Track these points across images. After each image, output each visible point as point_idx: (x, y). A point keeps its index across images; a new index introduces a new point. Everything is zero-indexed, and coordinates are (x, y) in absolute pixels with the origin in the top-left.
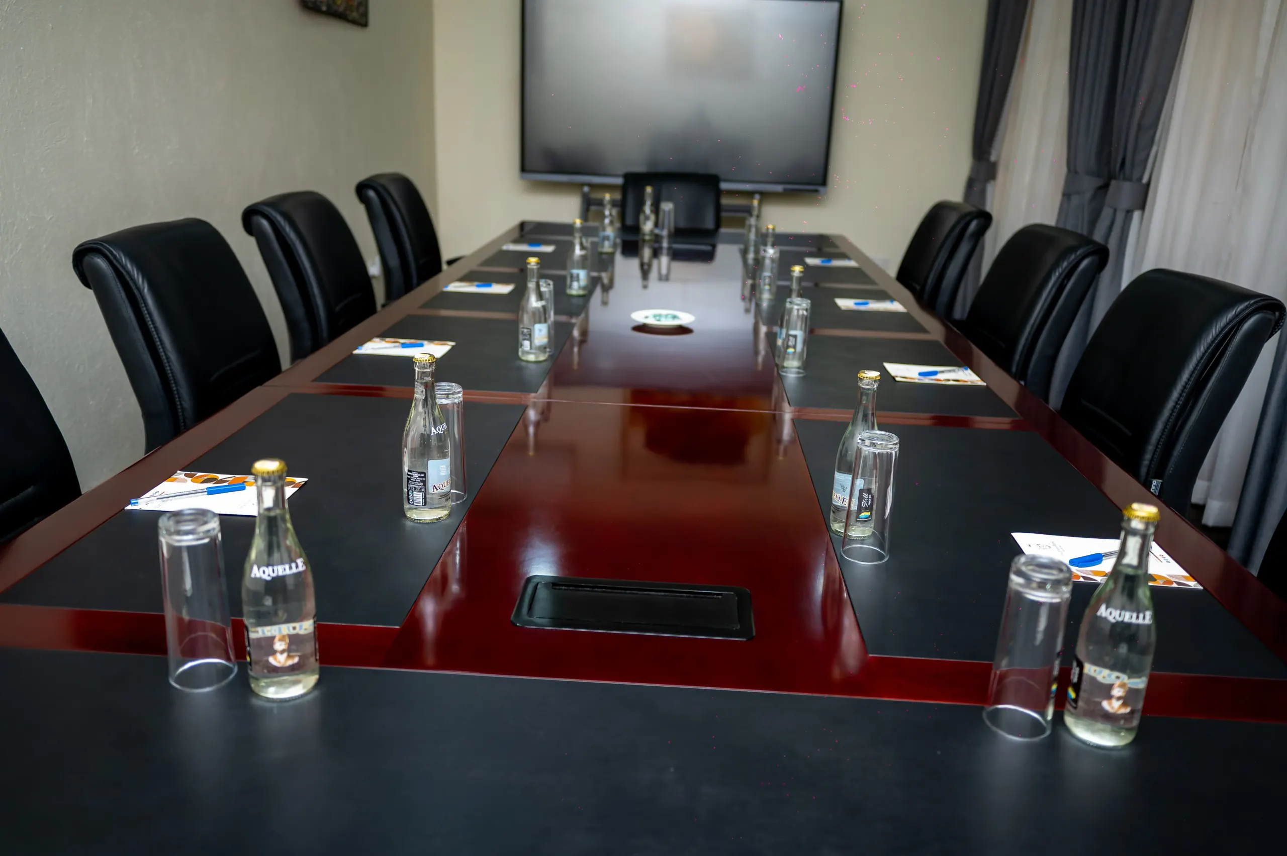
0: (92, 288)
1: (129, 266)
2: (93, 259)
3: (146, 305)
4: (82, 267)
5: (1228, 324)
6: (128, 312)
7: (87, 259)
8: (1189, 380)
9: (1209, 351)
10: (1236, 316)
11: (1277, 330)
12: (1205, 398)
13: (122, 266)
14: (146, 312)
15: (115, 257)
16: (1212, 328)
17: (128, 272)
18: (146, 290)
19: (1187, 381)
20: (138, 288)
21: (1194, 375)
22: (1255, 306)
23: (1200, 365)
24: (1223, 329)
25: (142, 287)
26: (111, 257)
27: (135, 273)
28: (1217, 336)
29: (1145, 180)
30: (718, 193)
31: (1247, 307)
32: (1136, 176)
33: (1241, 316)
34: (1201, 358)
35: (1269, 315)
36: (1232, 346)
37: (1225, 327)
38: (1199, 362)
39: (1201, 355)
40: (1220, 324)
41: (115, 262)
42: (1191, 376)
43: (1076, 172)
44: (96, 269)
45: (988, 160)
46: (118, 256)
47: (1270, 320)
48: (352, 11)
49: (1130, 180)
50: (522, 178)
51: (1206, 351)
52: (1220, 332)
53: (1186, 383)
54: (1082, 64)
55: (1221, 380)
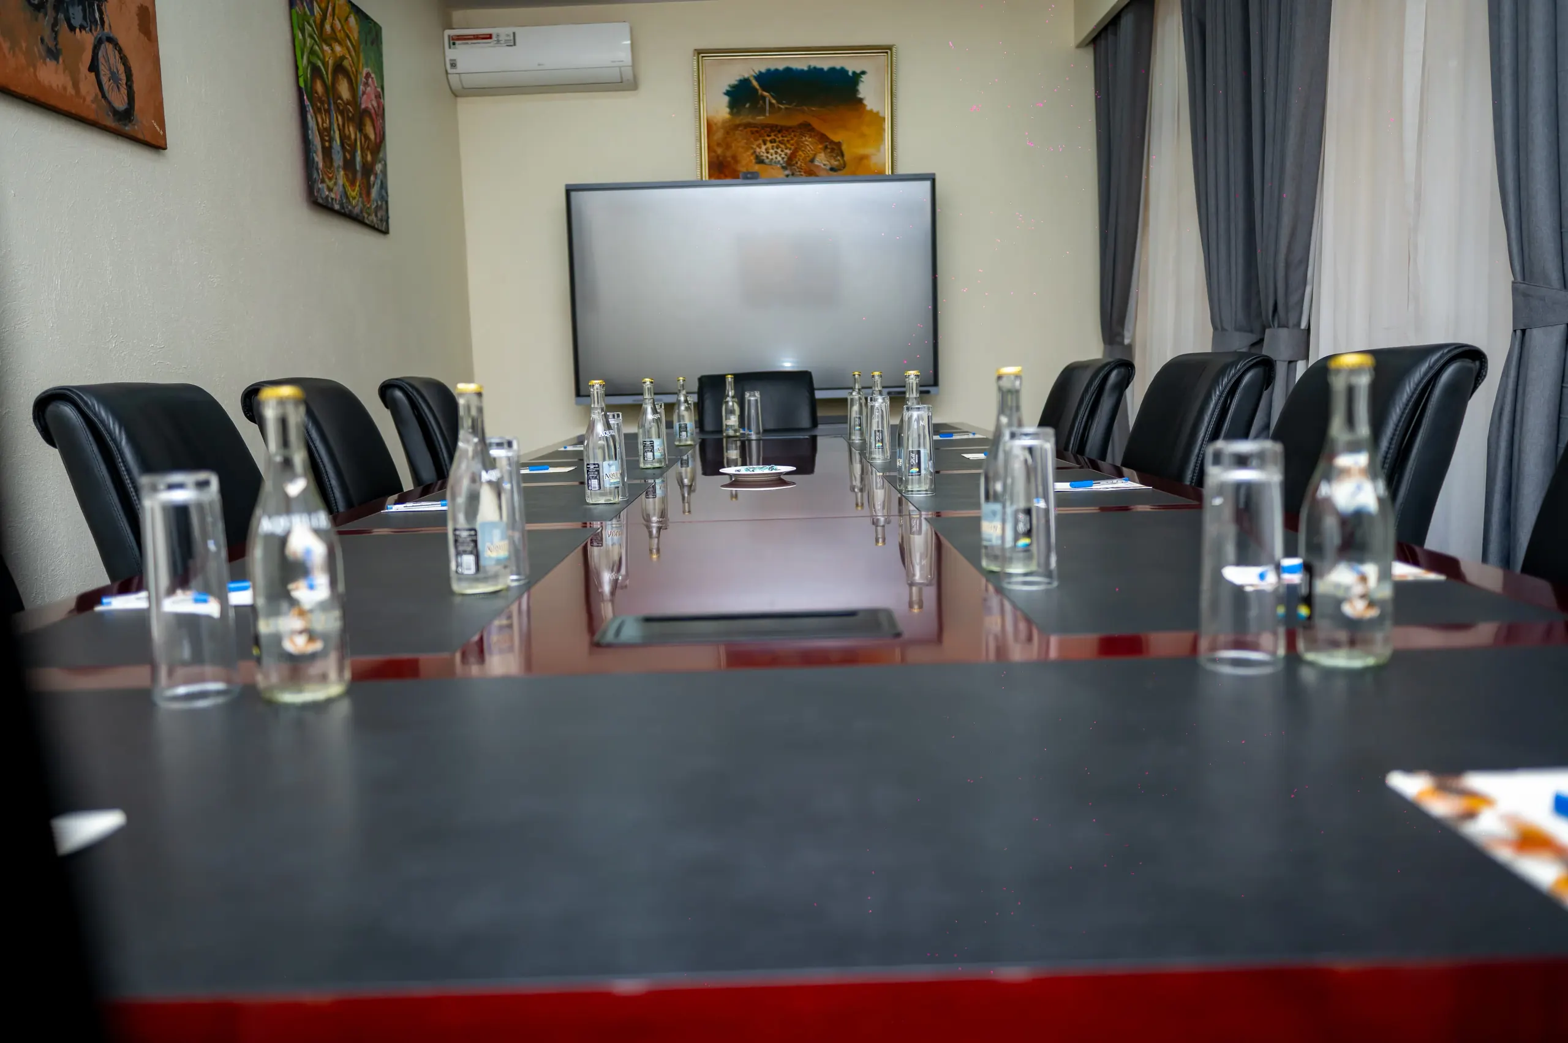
0: (57, 446)
1: (103, 414)
2: (59, 407)
3: (124, 461)
4: (44, 419)
5: (1422, 379)
6: (101, 470)
7: (51, 408)
8: (1389, 448)
9: (1407, 411)
10: (1430, 368)
11: (1480, 381)
12: (1411, 469)
13: (95, 414)
14: (123, 468)
15: (86, 403)
16: (1405, 385)
17: (102, 421)
18: (124, 442)
19: (1387, 450)
20: (114, 440)
21: (1394, 441)
22: (1450, 355)
23: (1399, 429)
24: (1418, 385)
25: (118, 439)
26: (82, 404)
27: (111, 422)
28: (1413, 393)
29: (1303, 325)
30: (812, 390)
31: (1441, 357)
32: (1292, 321)
33: (1436, 367)
34: (1399, 421)
35: (1467, 363)
36: (1432, 403)
37: (1420, 382)
38: (1397, 426)
39: (1398, 417)
40: (1414, 380)
41: (86, 409)
42: (1390, 443)
43: (1223, 329)
44: (63, 420)
45: (1122, 343)
46: (89, 402)
47: (1470, 370)
48: (369, 215)
49: (1286, 326)
50: (577, 403)
51: (1403, 413)
52: (1415, 389)
53: (1387, 453)
54: (1212, 210)
55: (1425, 444)
